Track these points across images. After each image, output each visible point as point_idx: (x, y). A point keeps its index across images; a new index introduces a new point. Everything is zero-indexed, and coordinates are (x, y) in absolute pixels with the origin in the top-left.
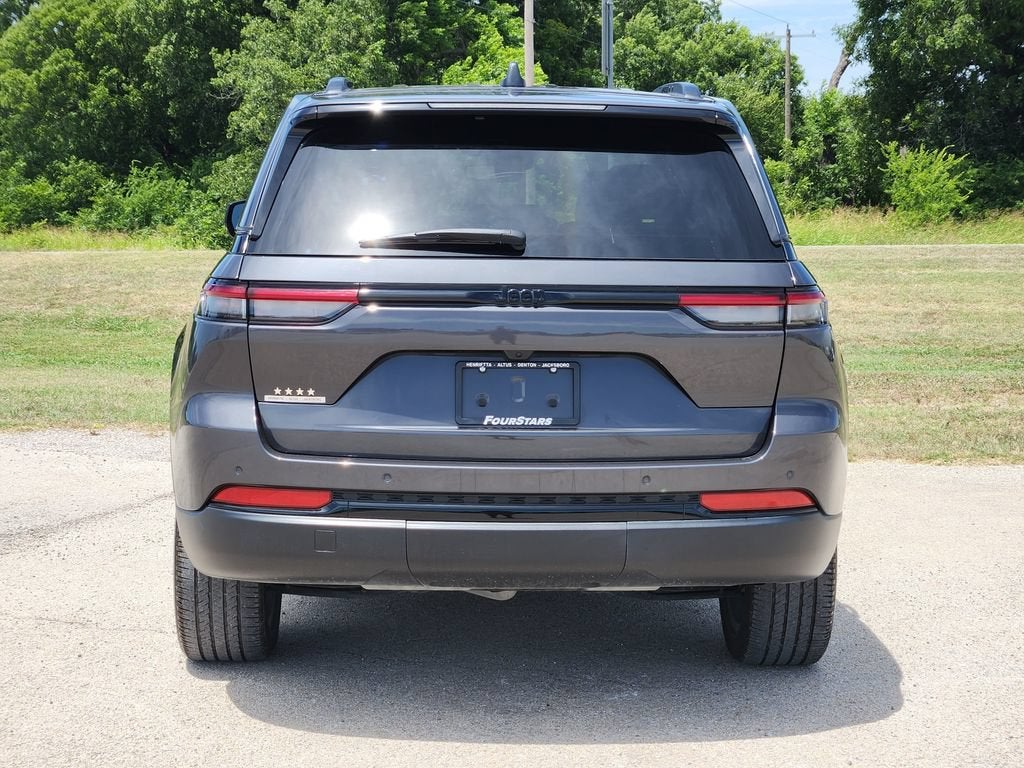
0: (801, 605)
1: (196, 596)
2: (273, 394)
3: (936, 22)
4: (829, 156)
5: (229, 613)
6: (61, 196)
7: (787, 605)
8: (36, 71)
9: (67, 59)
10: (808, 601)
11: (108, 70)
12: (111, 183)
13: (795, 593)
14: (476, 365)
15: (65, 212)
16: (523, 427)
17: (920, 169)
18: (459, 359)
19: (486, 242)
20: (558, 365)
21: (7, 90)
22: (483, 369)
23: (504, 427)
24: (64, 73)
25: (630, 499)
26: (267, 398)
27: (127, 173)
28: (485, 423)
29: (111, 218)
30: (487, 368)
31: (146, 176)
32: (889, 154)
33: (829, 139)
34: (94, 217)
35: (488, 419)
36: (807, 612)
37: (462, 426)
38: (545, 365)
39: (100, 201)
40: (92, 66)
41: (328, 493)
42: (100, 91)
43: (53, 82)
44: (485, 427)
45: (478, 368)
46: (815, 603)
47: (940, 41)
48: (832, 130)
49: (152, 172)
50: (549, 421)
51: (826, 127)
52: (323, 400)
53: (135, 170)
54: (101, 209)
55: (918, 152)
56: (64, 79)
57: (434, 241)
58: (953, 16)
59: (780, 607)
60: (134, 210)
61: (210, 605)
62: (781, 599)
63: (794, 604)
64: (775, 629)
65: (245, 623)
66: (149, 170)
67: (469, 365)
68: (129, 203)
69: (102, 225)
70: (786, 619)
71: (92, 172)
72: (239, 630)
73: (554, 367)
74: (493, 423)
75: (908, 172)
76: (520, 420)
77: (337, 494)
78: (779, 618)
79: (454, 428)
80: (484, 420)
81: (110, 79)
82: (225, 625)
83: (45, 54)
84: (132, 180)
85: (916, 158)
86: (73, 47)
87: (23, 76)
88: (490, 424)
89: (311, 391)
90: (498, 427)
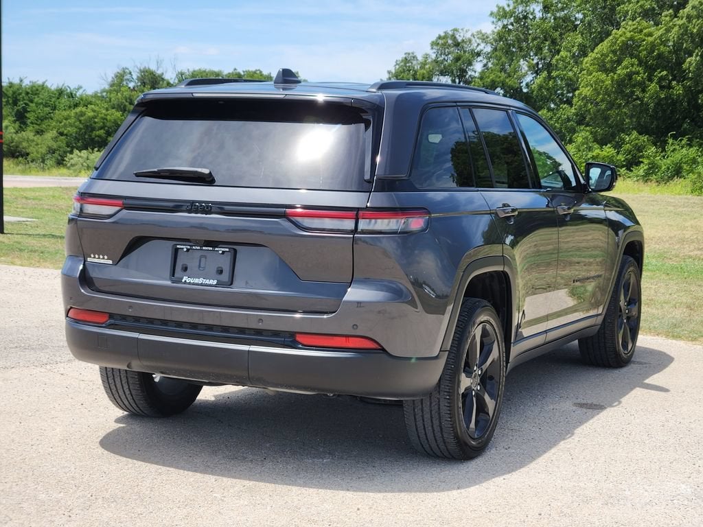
1: (107, 374)
2: (91, 257)
5: (124, 385)
6: (621, 157)
8: (612, 74)
9: (632, 66)
11: (660, 72)
12: (653, 149)
14: (182, 247)
15: (624, 169)
16: (202, 285)
18: (175, 243)
19: (192, 175)
20: (223, 249)
21: (592, 86)
22: (185, 250)
23: (194, 284)
24: (630, 76)
27: (666, 142)
28: (183, 281)
29: (652, 173)
30: (187, 249)
31: (678, 145)
34: (641, 172)
35: (185, 279)
37: (173, 282)
38: (216, 249)
39: (646, 161)
40: (651, 70)
41: (107, 315)
42: (653, 87)
43: (623, 80)
45: (183, 249)
49: (683, 142)
50: (215, 282)
52: (110, 262)
53: (670, 141)
54: (645, 168)
56: (630, 79)
57: (167, 174)
59: (419, 417)
60: (668, 168)
61: (114, 380)
64: (420, 431)
65: (133, 392)
66: (681, 140)
67: (179, 246)
68: (665, 163)
69: (646, 178)
70: (424, 425)
71: (644, 141)
72: (132, 396)
73: (221, 250)
74: (188, 281)
76: (200, 281)
77: (111, 316)
78: (420, 424)
79: (169, 283)
80: (182, 279)
81: (661, 79)
82: (124, 392)
83: (619, 62)
84: (669, 148)
86: (637, 57)
87: (603, 76)
88: (185, 281)
89: (106, 257)
90: (190, 283)
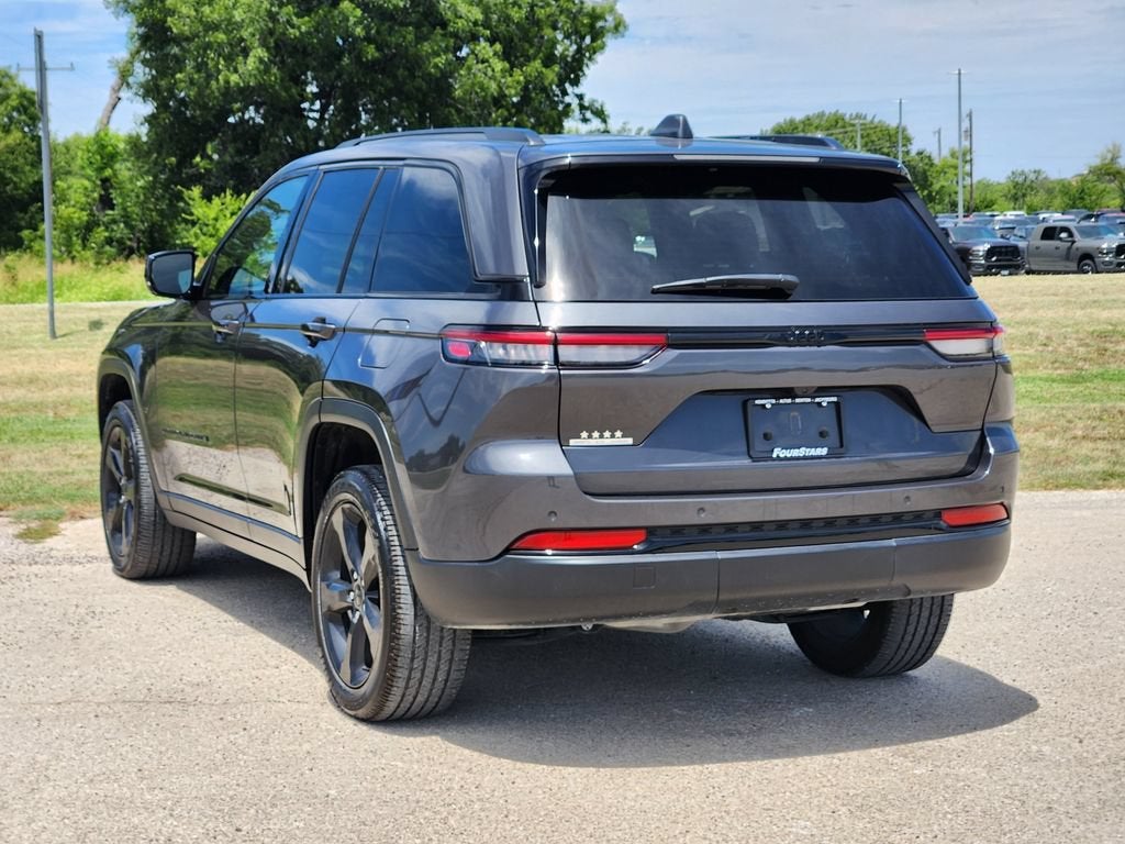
0: (931, 615)
1: (413, 653)
2: (579, 437)
3: (230, 59)
4: (106, 202)
5: (442, 666)
7: (919, 615)
10: (936, 610)
13: (927, 604)
14: (763, 402)
16: (805, 458)
17: (228, 215)
18: (748, 397)
20: (828, 399)
22: (768, 406)
23: (789, 459)
25: (891, 519)
26: (573, 442)
28: (774, 456)
30: (773, 405)
32: (193, 200)
33: (106, 183)
35: (777, 452)
36: (934, 621)
37: (754, 460)
38: (817, 400)
41: (643, 531)
44: (774, 460)
45: (763, 406)
46: (941, 612)
47: (234, 78)
48: (108, 172)
51: (100, 169)
52: (630, 441)
55: (225, 197)
57: (720, 287)
58: (245, 52)
59: (913, 619)
61: (425, 660)
62: (915, 609)
63: (925, 614)
64: (905, 639)
65: (453, 675)
67: (757, 402)
70: (916, 629)
72: (445, 684)
73: (825, 401)
74: (780, 455)
75: (216, 219)
76: (802, 452)
77: (651, 531)
78: (911, 629)
79: (747, 462)
80: (773, 453)
82: (435, 679)
85: (223, 204)
88: (778, 456)
89: (618, 434)
90: (786, 459)
